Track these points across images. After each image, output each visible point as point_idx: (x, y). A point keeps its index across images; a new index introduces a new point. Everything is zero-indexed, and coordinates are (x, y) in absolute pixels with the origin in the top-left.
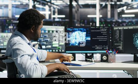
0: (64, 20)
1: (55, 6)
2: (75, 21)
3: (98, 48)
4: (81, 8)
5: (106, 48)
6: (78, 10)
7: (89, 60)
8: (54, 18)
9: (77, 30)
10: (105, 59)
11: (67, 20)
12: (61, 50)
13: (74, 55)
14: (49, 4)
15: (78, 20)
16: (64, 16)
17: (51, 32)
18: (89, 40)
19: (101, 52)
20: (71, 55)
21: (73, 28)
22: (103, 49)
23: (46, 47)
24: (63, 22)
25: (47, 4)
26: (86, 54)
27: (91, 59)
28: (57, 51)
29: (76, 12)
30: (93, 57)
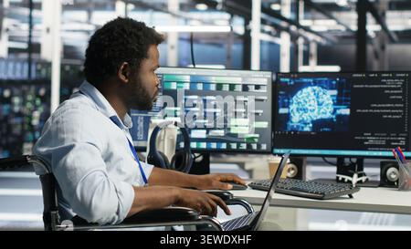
1: (311, 37)
3: (371, 140)
4: (392, 41)
5: (398, 141)
6: (383, 48)
7: (343, 179)
12: (259, 146)
14: (293, 28)
16: (336, 69)
18: (346, 115)
19: (380, 154)
21: (298, 78)
23: (207, 133)
25: (287, 30)
28: (244, 146)
29: (376, 55)
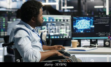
0: (73, 11)
2: (83, 11)
3: (101, 34)
5: (108, 34)
6: (86, 1)
7: (93, 46)
8: (64, 9)
9: (82, 19)
10: (107, 44)
11: (75, 11)
12: (68, 37)
13: (79, 41)
15: (86, 11)
17: (59, 21)
18: (93, 28)
19: (103, 38)
20: (77, 41)
21: (78, 17)
22: (105, 36)
24: (72, 12)
26: (91, 40)
27: (95, 44)
28: (64, 37)
29: (84, 3)
30: (97, 43)
